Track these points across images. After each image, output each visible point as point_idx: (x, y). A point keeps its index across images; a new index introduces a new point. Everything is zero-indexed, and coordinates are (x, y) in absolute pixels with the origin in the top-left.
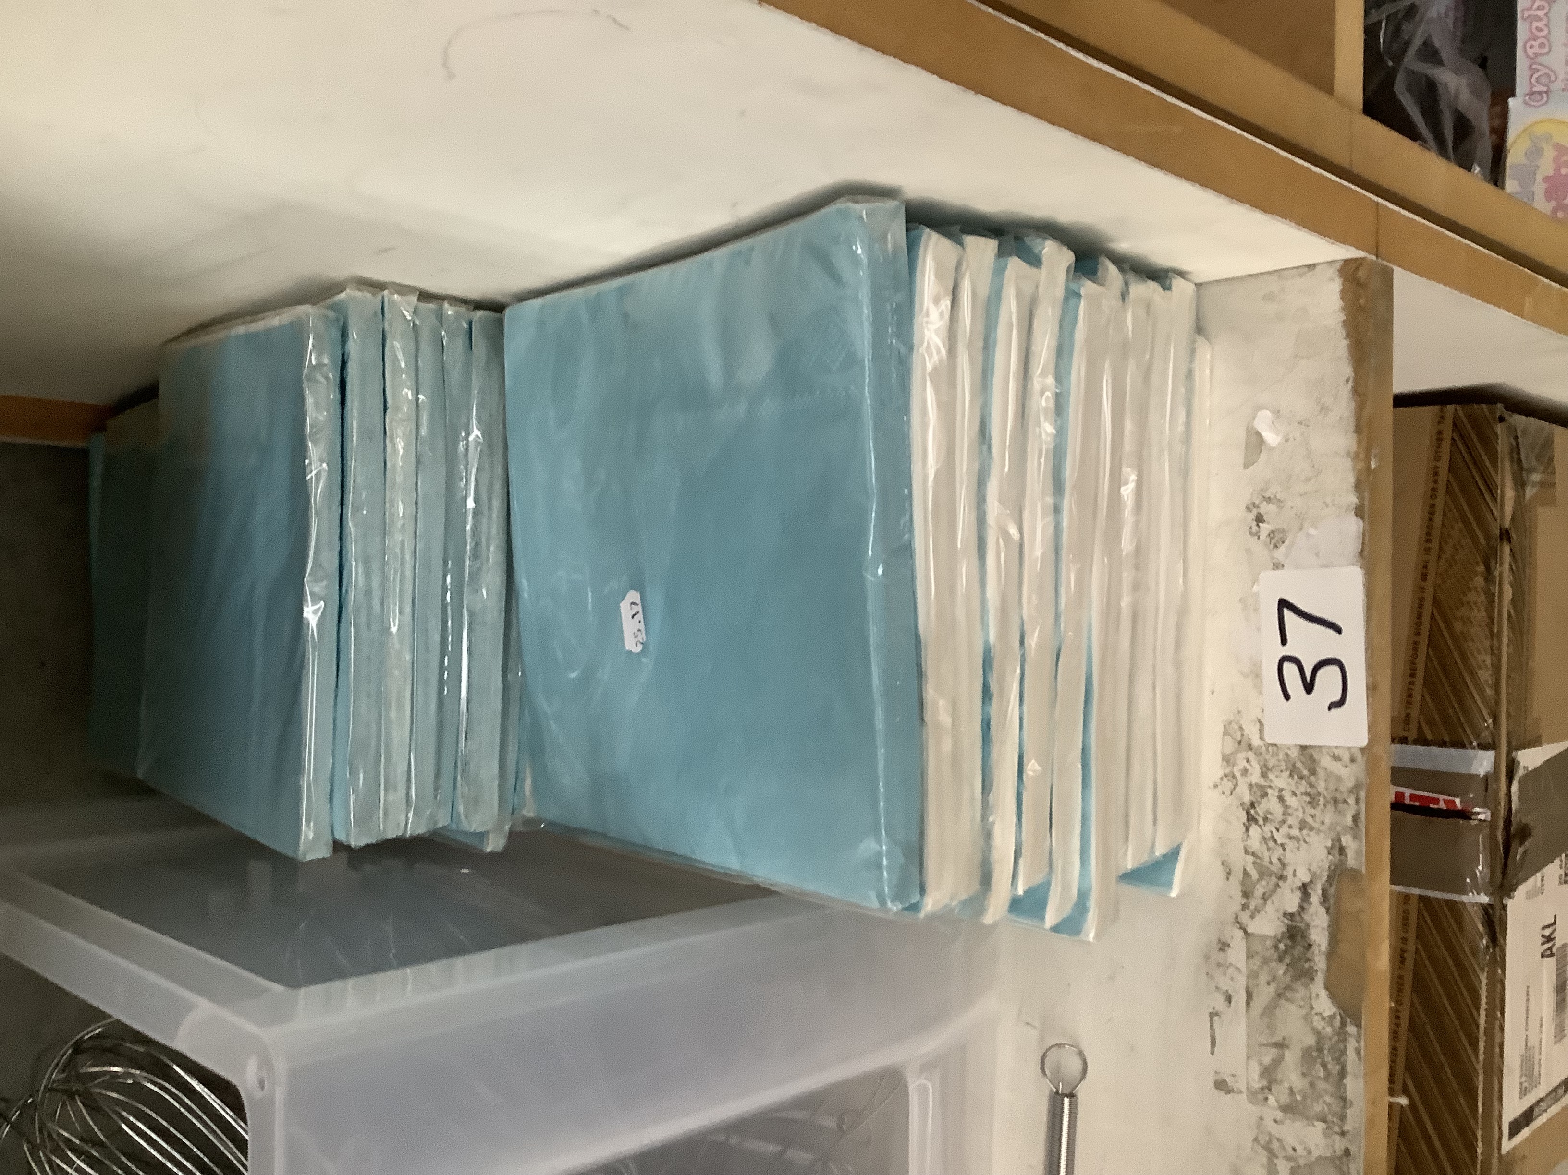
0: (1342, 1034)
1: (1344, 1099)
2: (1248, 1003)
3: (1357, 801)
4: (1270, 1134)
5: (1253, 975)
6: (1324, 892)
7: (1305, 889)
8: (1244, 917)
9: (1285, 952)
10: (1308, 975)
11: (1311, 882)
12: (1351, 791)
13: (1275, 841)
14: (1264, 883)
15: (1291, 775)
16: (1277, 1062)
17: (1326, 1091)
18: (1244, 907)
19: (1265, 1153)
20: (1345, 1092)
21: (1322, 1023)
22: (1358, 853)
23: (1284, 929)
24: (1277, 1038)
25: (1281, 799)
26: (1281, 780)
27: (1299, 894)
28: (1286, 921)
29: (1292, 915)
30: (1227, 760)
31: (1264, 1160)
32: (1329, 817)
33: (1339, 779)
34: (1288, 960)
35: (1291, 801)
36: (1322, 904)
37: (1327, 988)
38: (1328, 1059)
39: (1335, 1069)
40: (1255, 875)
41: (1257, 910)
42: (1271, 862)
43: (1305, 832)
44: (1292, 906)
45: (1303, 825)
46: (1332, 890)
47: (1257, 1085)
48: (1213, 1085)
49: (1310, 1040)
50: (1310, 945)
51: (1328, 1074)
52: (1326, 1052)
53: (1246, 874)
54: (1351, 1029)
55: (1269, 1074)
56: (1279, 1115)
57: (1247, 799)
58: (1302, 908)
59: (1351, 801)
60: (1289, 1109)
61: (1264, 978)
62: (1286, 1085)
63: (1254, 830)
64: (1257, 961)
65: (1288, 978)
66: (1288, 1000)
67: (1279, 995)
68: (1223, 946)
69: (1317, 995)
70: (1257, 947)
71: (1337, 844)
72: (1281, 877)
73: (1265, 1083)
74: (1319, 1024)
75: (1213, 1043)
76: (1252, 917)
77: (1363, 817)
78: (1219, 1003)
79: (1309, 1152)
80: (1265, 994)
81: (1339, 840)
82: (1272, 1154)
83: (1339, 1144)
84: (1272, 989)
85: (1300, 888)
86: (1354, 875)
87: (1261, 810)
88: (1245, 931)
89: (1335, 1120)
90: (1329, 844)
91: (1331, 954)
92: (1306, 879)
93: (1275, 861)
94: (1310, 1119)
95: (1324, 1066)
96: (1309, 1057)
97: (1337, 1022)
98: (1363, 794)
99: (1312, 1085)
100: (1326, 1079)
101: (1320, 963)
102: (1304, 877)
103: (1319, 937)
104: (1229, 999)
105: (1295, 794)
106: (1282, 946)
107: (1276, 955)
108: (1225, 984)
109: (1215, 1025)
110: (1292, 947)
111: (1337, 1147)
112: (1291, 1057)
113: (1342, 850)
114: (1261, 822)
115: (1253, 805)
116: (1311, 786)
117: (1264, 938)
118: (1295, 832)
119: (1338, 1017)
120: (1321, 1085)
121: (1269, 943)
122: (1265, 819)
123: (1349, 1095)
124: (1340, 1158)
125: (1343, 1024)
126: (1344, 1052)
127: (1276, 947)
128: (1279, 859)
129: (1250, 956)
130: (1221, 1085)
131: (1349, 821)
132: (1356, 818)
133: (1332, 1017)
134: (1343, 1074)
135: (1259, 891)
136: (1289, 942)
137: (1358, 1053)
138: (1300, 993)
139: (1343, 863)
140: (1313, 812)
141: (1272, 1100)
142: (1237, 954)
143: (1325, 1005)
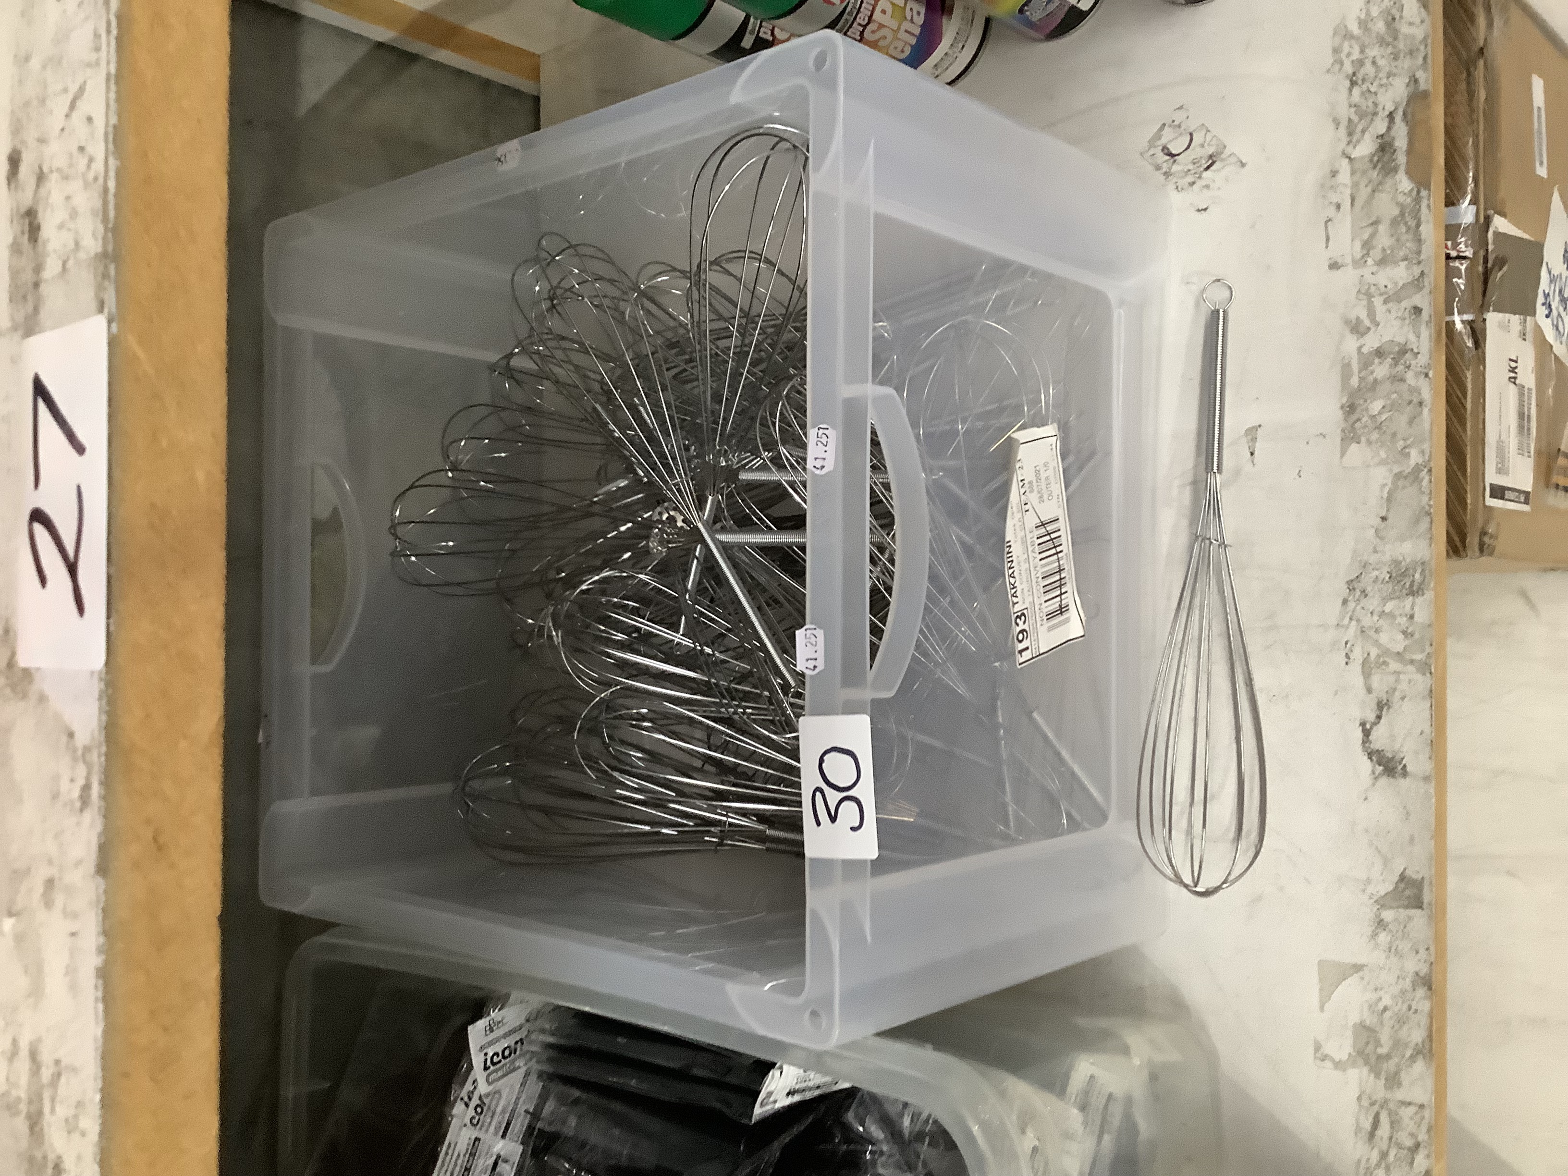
0: (1418, 200)
1: (1420, 240)
2: (1352, 204)
3: (1426, 46)
4: (1369, 283)
5: (1355, 185)
6: (1404, 114)
7: (1391, 116)
8: (1349, 150)
9: (1378, 161)
10: (1395, 170)
11: (1395, 110)
12: (1421, 42)
13: (1370, 91)
14: (1363, 121)
15: (1381, 46)
16: (1373, 236)
17: (1407, 240)
18: (1349, 143)
19: (1365, 297)
20: (1420, 236)
21: (1405, 197)
22: (1427, 80)
23: (1377, 146)
24: (1374, 219)
25: (1374, 63)
26: (1374, 52)
27: (1387, 120)
28: (1379, 141)
29: (1382, 136)
30: (1336, 51)
31: (1365, 302)
32: (1406, 63)
33: (1413, 37)
34: (1380, 165)
35: (1381, 62)
36: (1403, 121)
37: (1407, 173)
38: (1408, 219)
39: (1412, 223)
40: (1355, 118)
41: (1358, 141)
42: (1367, 107)
43: (1390, 79)
44: (1382, 130)
45: (1389, 75)
46: (1409, 110)
47: (1358, 256)
48: (1327, 267)
49: (1396, 212)
50: (1395, 151)
51: (1409, 229)
52: (1407, 214)
53: (1350, 120)
54: (1424, 193)
55: (1367, 245)
56: (1375, 269)
57: (1350, 72)
58: (1389, 129)
59: (1422, 48)
60: (1382, 262)
61: (1364, 182)
62: (1380, 247)
63: (1356, 91)
64: (1358, 175)
65: (1380, 177)
66: (1380, 191)
67: (1374, 191)
68: (1334, 174)
69: (1401, 181)
70: (1358, 165)
71: (1413, 79)
72: (1375, 114)
73: (1365, 252)
74: (1401, 199)
75: (1328, 239)
76: (1354, 147)
77: (1430, 55)
78: (1331, 212)
79: (1396, 284)
80: (1364, 192)
81: (1414, 76)
82: (1369, 296)
83: (1417, 271)
84: (1369, 189)
85: (1388, 116)
86: (1425, 95)
87: (1360, 76)
88: (1350, 158)
89: (1414, 256)
90: (1407, 80)
91: (1410, 152)
92: (1392, 109)
93: (1370, 104)
94: (1396, 263)
95: (1406, 224)
96: (1394, 222)
97: (1415, 193)
98: (1429, 41)
99: (1398, 240)
100: (1407, 232)
101: (1401, 159)
102: (1390, 107)
103: (1401, 142)
104: (1338, 207)
105: (1383, 57)
106: (1376, 158)
107: (1372, 166)
108: (1335, 198)
109: (1329, 229)
110: (1384, 155)
111: (1415, 274)
112: (1382, 228)
113: (1416, 81)
114: (1360, 82)
115: (1354, 74)
116: (1394, 47)
117: (1363, 158)
118: (1384, 81)
119: (1415, 189)
120: (1404, 237)
121: (1367, 159)
122: (1363, 80)
123: (1423, 237)
124: (1418, 280)
125: (1418, 192)
126: (1419, 210)
127: (1371, 161)
128: (1373, 102)
129: (1353, 173)
130: (1334, 266)
131: (1420, 61)
132: (1425, 58)
133: (1412, 190)
134: (1418, 225)
135: (1360, 127)
136: (1381, 154)
137: (1429, 206)
138: (1389, 182)
139: (1416, 88)
140: (1396, 63)
141: (1370, 261)
142: (1345, 177)
143: (1405, 184)
